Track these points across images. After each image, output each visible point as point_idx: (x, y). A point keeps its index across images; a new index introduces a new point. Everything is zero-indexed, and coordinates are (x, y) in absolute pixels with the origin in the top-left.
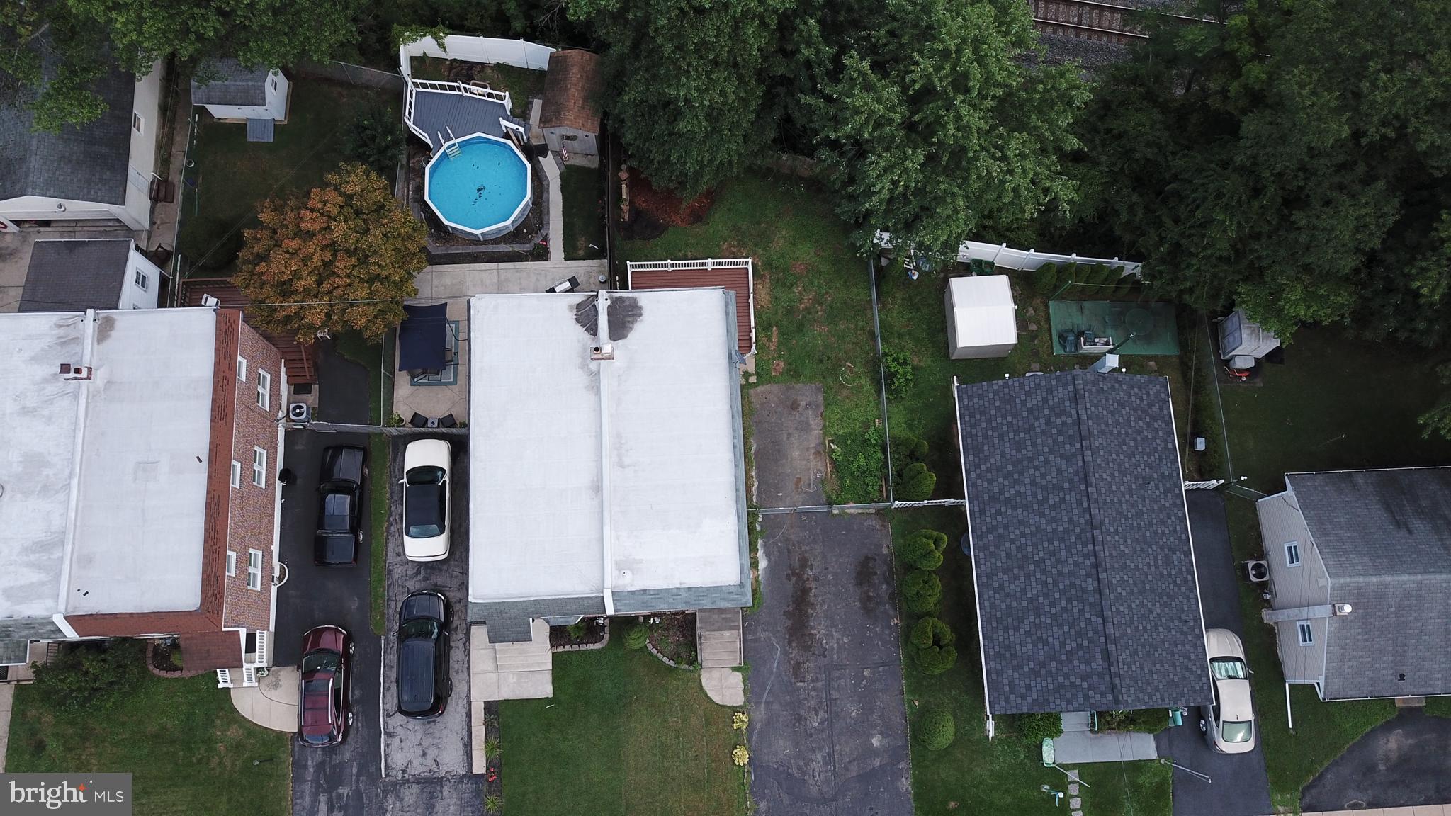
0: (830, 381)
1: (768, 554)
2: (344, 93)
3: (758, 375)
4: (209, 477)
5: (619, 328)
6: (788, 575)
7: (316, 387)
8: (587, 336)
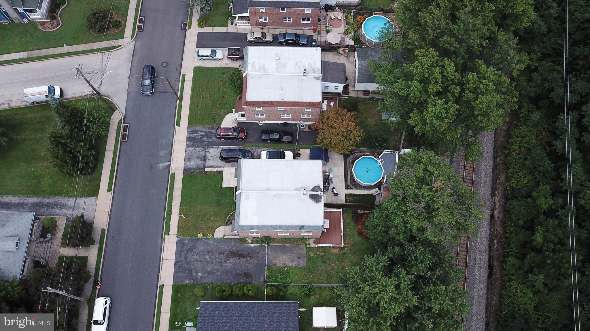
0: (306, 270)
1: (255, 247)
2: (398, 137)
3: (309, 247)
4: (278, 102)
5: (312, 197)
6: (248, 252)
7: (310, 130)
8: (311, 189)
